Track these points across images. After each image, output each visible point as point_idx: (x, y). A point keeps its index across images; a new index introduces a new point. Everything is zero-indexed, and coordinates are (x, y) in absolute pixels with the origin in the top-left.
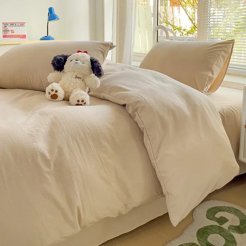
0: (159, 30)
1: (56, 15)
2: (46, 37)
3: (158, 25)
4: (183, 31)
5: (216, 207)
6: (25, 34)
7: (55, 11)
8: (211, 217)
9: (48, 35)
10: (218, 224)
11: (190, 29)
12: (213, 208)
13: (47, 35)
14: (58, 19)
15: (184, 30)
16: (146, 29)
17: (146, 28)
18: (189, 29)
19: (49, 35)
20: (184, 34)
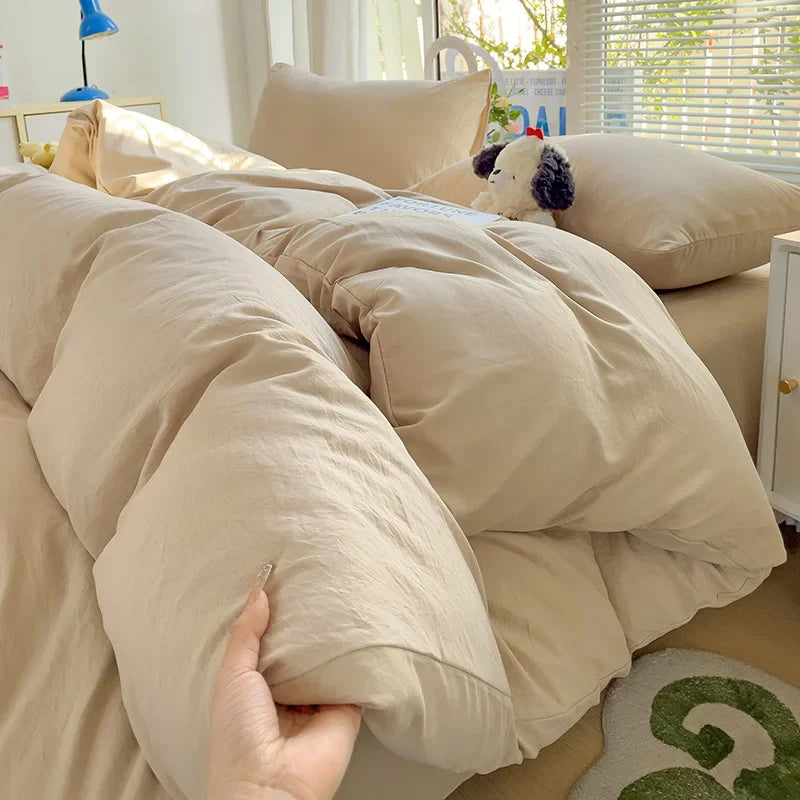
0: (443, 54)
1: (108, 19)
2: (79, 90)
3: (438, 36)
4: (512, 56)
5: (688, 680)
6: (5, 85)
7: (101, 7)
8: (670, 729)
9: (86, 84)
10: (694, 764)
11: (534, 47)
12: (675, 687)
13: (83, 86)
14: (115, 30)
15: (516, 52)
16: (403, 58)
17: (402, 55)
18: (528, 48)
19: (89, 85)
20: (514, 65)
